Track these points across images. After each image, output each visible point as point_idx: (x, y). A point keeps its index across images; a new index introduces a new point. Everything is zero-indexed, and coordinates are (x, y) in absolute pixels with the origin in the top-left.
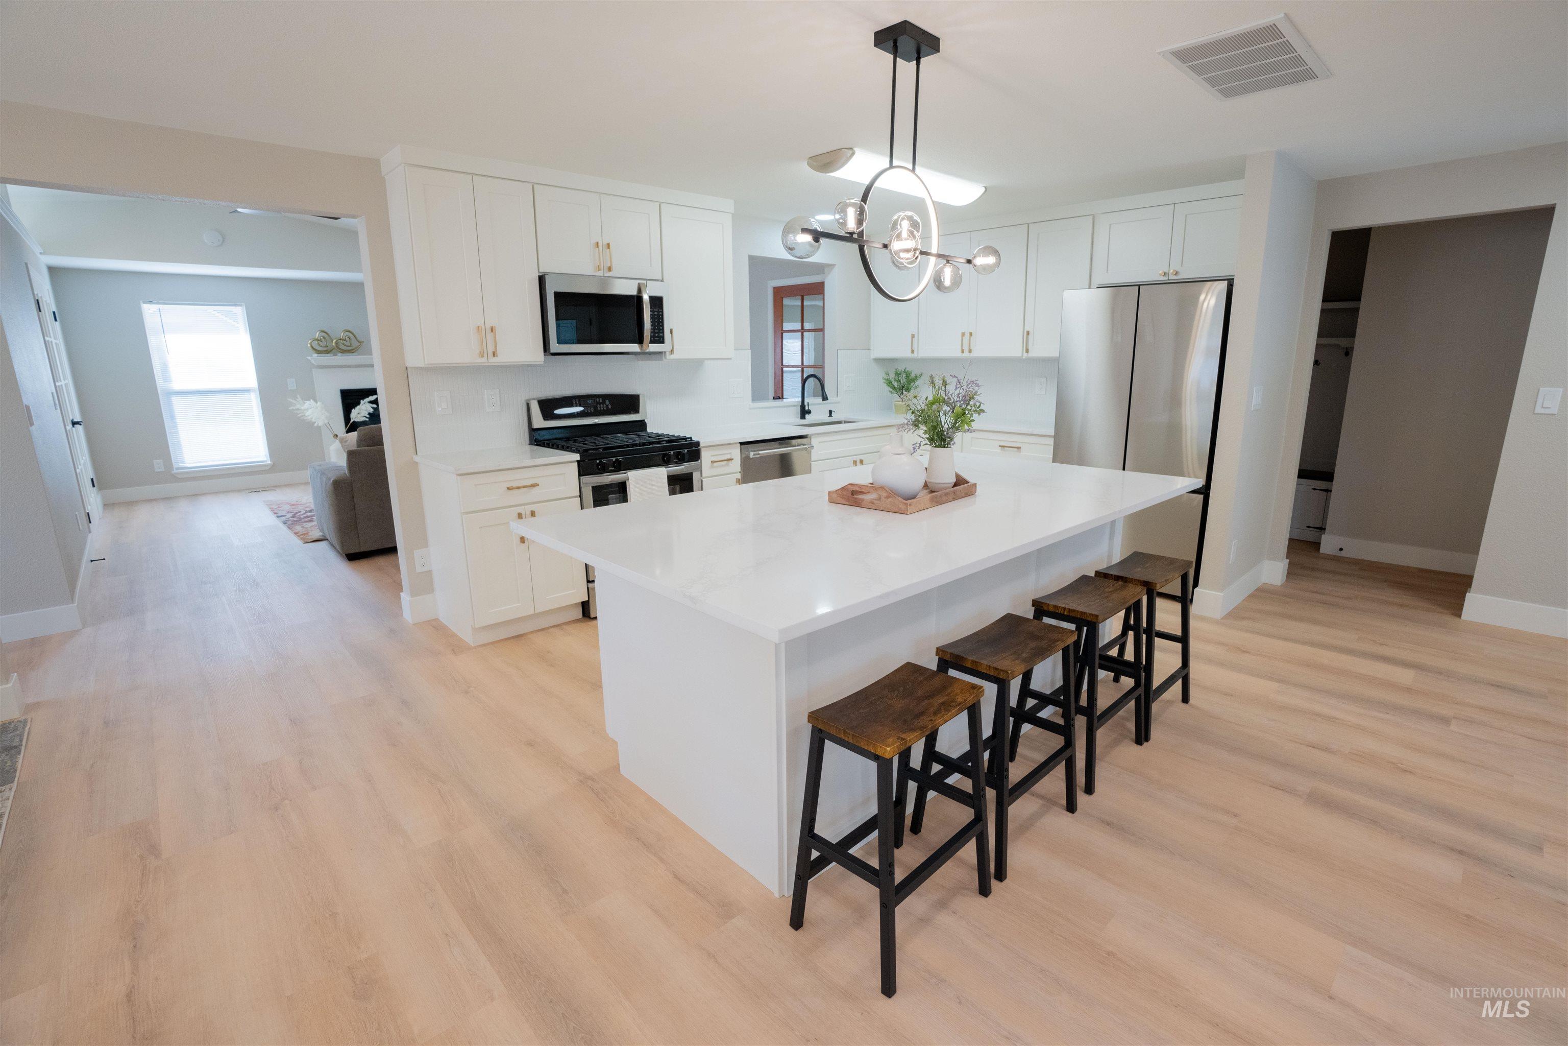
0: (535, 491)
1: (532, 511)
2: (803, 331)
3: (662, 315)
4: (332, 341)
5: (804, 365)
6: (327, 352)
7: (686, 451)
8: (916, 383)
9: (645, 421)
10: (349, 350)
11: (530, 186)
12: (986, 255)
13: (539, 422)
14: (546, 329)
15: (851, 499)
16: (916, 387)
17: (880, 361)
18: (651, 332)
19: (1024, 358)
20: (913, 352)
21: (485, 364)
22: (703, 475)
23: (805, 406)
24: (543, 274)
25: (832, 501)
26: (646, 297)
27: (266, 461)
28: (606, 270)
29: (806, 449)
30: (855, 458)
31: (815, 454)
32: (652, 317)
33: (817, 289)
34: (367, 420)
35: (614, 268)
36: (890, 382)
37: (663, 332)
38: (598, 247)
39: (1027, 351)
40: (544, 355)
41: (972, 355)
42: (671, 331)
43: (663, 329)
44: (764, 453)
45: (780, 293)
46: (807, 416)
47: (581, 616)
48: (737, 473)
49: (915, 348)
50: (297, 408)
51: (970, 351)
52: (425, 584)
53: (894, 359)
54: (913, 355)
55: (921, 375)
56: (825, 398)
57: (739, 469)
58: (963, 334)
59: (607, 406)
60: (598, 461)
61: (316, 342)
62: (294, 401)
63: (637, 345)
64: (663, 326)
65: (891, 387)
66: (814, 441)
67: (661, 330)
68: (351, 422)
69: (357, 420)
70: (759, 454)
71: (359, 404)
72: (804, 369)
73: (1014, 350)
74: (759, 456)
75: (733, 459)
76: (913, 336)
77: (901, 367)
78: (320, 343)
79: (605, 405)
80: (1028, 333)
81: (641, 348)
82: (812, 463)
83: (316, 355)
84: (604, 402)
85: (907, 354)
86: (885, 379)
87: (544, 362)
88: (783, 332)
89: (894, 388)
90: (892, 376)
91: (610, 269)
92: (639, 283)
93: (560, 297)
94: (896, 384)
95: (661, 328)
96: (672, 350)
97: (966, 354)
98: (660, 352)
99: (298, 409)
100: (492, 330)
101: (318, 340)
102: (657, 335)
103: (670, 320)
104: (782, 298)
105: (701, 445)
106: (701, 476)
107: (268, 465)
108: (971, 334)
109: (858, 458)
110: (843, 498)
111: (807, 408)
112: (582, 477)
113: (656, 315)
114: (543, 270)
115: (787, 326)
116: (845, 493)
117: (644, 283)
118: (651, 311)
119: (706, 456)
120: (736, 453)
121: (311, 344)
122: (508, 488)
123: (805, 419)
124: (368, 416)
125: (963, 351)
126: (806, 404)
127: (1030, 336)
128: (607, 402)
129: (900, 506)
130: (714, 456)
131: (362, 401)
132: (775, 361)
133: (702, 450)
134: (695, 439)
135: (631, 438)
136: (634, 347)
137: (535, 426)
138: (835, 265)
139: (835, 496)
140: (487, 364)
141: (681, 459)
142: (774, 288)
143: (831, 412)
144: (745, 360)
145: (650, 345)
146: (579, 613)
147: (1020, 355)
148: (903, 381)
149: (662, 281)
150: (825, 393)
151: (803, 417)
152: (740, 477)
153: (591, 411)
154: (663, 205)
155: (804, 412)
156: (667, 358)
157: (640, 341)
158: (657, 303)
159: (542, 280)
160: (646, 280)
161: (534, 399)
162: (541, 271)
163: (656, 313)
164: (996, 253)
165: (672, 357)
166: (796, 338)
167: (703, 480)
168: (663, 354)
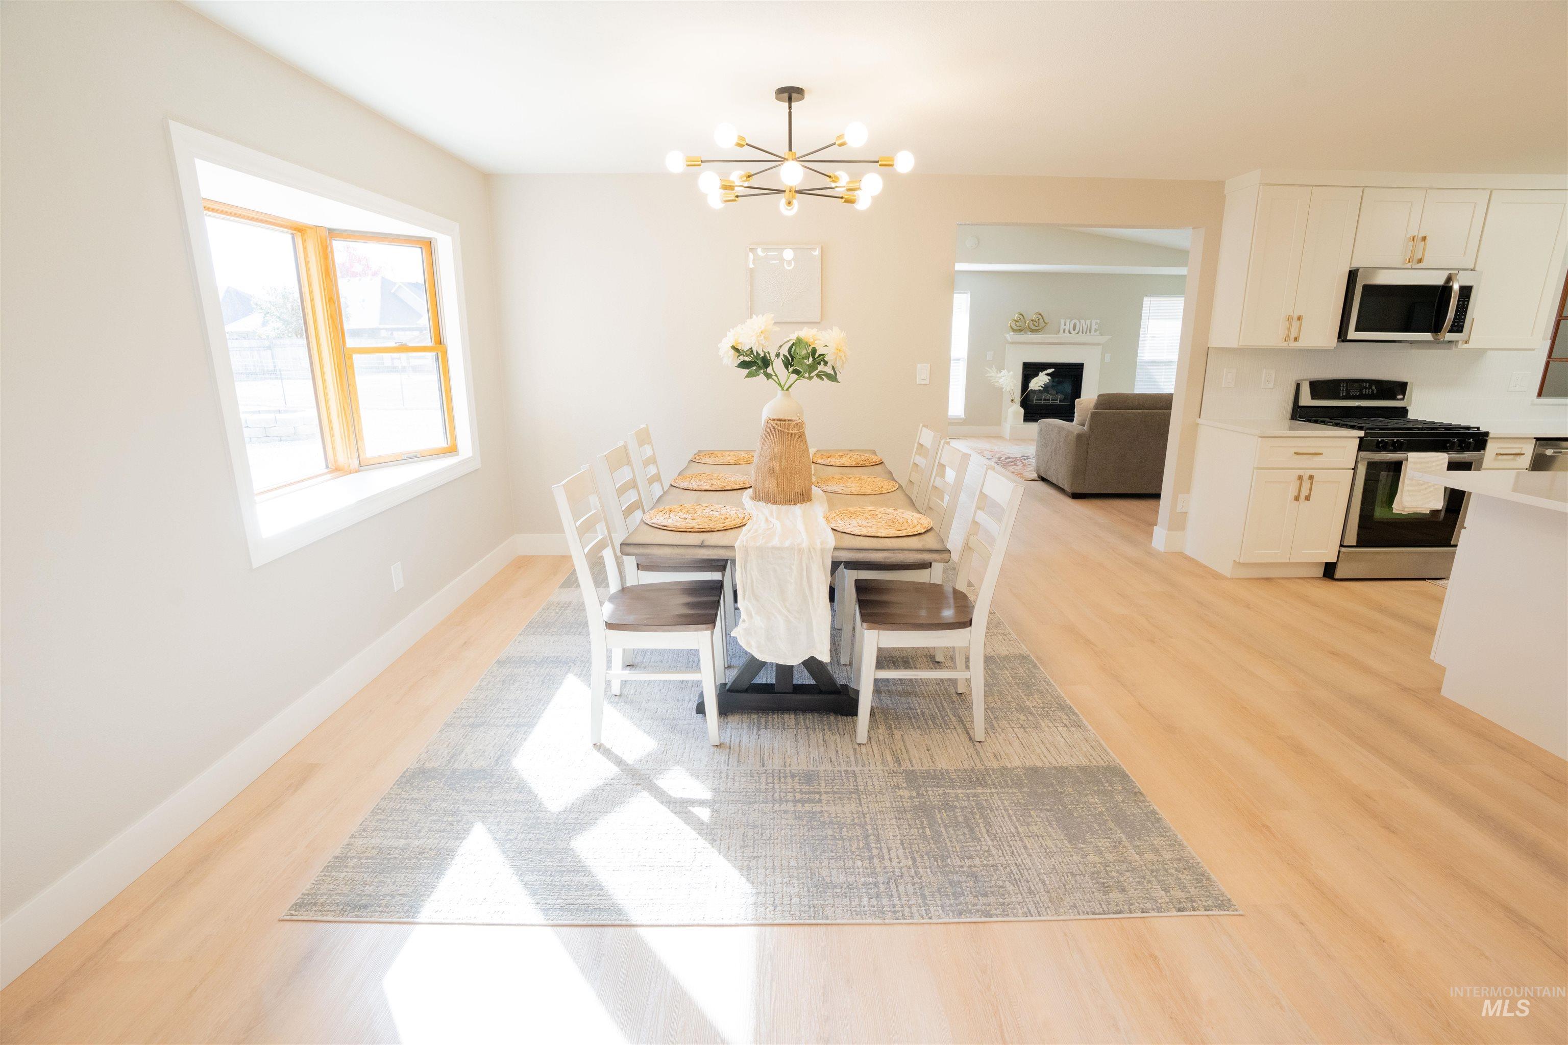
1: (1310, 475)
3: (1468, 305)
4: (1026, 323)
6: (1020, 331)
9: (1408, 408)
10: (1036, 330)
11: (1361, 189)
13: (1306, 400)
14: (1346, 319)
18: (1452, 322)
21: (1286, 348)
22: (1483, 467)
24: (1355, 269)
26: (1456, 287)
27: (960, 416)
28: (1416, 260)
32: (1457, 306)
34: (1042, 389)
35: (1424, 259)
37: (1464, 322)
38: (1413, 240)
40: (1338, 341)
42: (1472, 321)
43: (1465, 319)
47: (1322, 575)
50: (991, 375)
52: (1179, 523)
57: (1527, 465)
59: (1373, 391)
60: (1379, 440)
61: (1014, 322)
62: (990, 370)
63: (1431, 334)
64: (1465, 315)
67: (1462, 319)
68: (1029, 390)
69: (1033, 389)
71: (1037, 375)
75: (1525, 453)
78: (1035, 323)
79: (1370, 390)
81: (1435, 339)
83: (1013, 333)
84: (1370, 387)
87: (1333, 347)
91: (1420, 260)
92: (1451, 273)
93: (1367, 289)
96: (1467, 340)
99: (991, 377)
100: (1299, 318)
101: (1016, 321)
102: (1457, 324)
103: (1474, 310)
105: (1488, 434)
107: (961, 419)
112: (1360, 452)
114: (1356, 265)
117: (1457, 273)
118: (1457, 301)
119: (1492, 446)
120: (1526, 448)
121: (1010, 324)
122: (1295, 453)
124: (1043, 386)
128: (1374, 387)
130: (1501, 447)
131: (1040, 373)
133: (1490, 441)
134: (1482, 428)
135: (1393, 423)
136: (1427, 336)
137: (1302, 404)
140: (1288, 348)
141: (1464, 448)
145: (1446, 334)
146: (1320, 572)
149: (1473, 270)
153: (1356, 394)
154: (1495, 190)
156: (1459, 347)
157: (1436, 331)
158: (1467, 292)
159: (1351, 274)
160: (1461, 269)
161: (1306, 380)
162: (1353, 266)
163: (1462, 302)
165: (1466, 346)
168: (1454, 343)
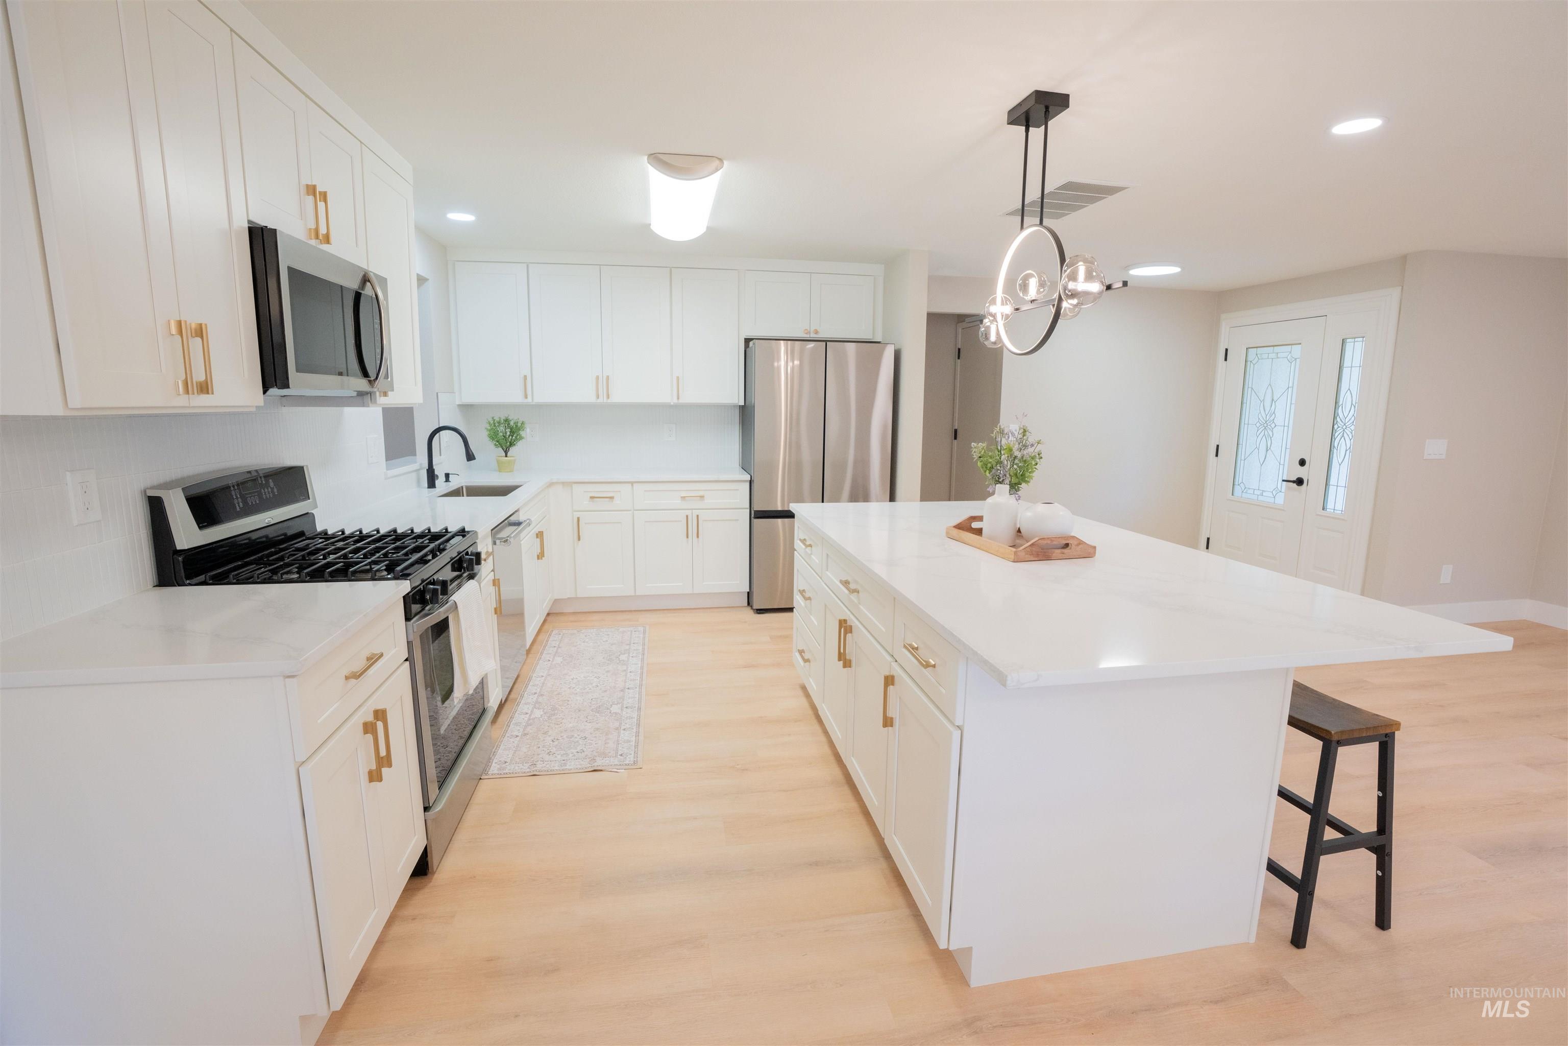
1: (376, 712)
8: (526, 434)
9: (313, 511)
13: (189, 534)
15: (1041, 554)
17: (466, 407)
19: (677, 404)
20: (525, 396)
23: (434, 470)
35: (330, 238)
38: (313, 194)
39: (679, 398)
40: (265, 393)
41: (610, 400)
48: (491, 572)
49: (529, 393)
51: (608, 397)
54: (524, 401)
58: (598, 378)
59: (273, 490)
63: (365, 380)
65: (491, 439)
75: (490, 553)
76: (525, 377)
77: (504, 416)
79: (270, 489)
80: (678, 379)
84: (268, 484)
85: (515, 399)
91: (327, 239)
97: (603, 399)
100: (200, 330)
108: (608, 378)
110: (1031, 555)
112: (409, 622)
120: (490, 544)
122: (347, 678)
125: (598, 396)
127: (681, 383)
128: (272, 483)
138: (428, 280)
139: (1022, 554)
143: (447, 476)
151: (433, 485)
153: (256, 503)
154: (363, 148)
155: (432, 478)
157: (364, 374)
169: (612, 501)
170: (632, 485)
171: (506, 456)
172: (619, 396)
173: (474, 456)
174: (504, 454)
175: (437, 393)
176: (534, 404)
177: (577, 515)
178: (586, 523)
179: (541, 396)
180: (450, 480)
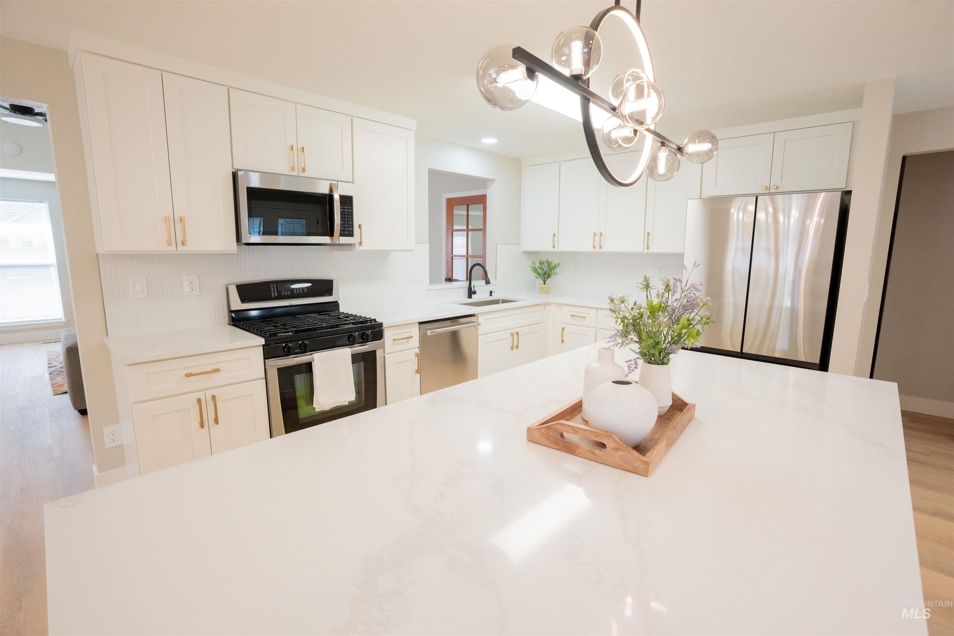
0: (216, 376)
1: (212, 396)
2: (468, 230)
3: (352, 212)
5: (469, 255)
7: (370, 332)
8: (555, 271)
9: (338, 302)
11: (226, 88)
12: (702, 141)
13: (237, 304)
14: (239, 222)
15: (560, 442)
16: (555, 274)
17: (527, 253)
18: (341, 227)
19: (644, 253)
20: (554, 247)
21: (174, 253)
22: (386, 352)
23: (472, 288)
24: (236, 170)
25: (531, 439)
26: (336, 197)
27: (61, 319)
28: (300, 170)
29: (474, 326)
30: (512, 331)
31: (481, 330)
32: (342, 213)
33: (481, 200)
35: (307, 169)
36: (536, 270)
37: (352, 227)
38: (292, 149)
39: (648, 248)
40: (237, 245)
41: (601, 250)
42: (360, 226)
43: (352, 224)
44: (439, 331)
45: (451, 203)
46: (473, 296)
48: (416, 348)
49: (556, 245)
51: (601, 247)
52: (115, 458)
53: (537, 252)
54: (554, 250)
55: (559, 265)
56: (488, 282)
57: (418, 345)
58: (595, 234)
60: (284, 345)
63: (328, 237)
64: (352, 221)
65: (536, 273)
66: (481, 319)
67: (350, 225)
70: (435, 332)
72: (469, 258)
73: (637, 247)
74: (435, 334)
75: (412, 337)
76: (554, 235)
77: (544, 259)
80: (649, 234)
81: (332, 241)
82: (479, 336)
85: (549, 248)
86: (532, 267)
87: (237, 251)
88: (453, 231)
89: (539, 274)
90: (537, 265)
91: (304, 170)
92: (330, 184)
93: (253, 193)
94: (540, 271)
95: (351, 223)
96: (360, 243)
97: (597, 249)
98: (350, 244)
100: (181, 220)
102: (346, 229)
103: (358, 218)
104: (453, 206)
105: (384, 326)
106: (384, 352)
107: (60, 323)
108: (601, 234)
109: (514, 331)
110: (548, 439)
111: (473, 290)
112: (267, 361)
113: (346, 211)
114: (236, 167)
115: (455, 227)
116: (551, 433)
117: (335, 184)
118: (341, 208)
119: (388, 335)
120: (415, 332)
122: (186, 375)
123: (471, 298)
125: (594, 247)
126: (472, 286)
127: (650, 237)
129: (637, 465)
130: (396, 334)
132: (447, 252)
133: (385, 329)
134: (379, 320)
135: (321, 320)
136: (326, 239)
137: (233, 308)
138: (495, 180)
139: (536, 434)
140: (176, 252)
141: (364, 339)
142: (447, 199)
143: (491, 292)
144: (425, 250)
145: (340, 237)
147: (642, 251)
148: (546, 268)
149: (353, 183)
150: (488, 277)
151: (470, 296)
152: (418, 352)
153: (288, 294)
154: (354, 118)
155: (471, 293)
156: (357, 249)
157: (331, 234)
158: (347, 201)
159: (235, 176)
160: (338, 181)
161: (231, 284)
162: (235, 167)
163: (346, 210)
164: (713, 139)
165: (361, 248)
166: (463, 236)
167: (385, 355)
168: (353, 246)
169: (585, 320)
170: (597, 310)
171: (545, 284)
172: (608, 247)
173: (489, 281)
174: (543, 283)
175: (496, 245)
176: (559, 251)
177: (563, 326)
178: (567, 332)
179: (563, 247)
180: (492, 295)
